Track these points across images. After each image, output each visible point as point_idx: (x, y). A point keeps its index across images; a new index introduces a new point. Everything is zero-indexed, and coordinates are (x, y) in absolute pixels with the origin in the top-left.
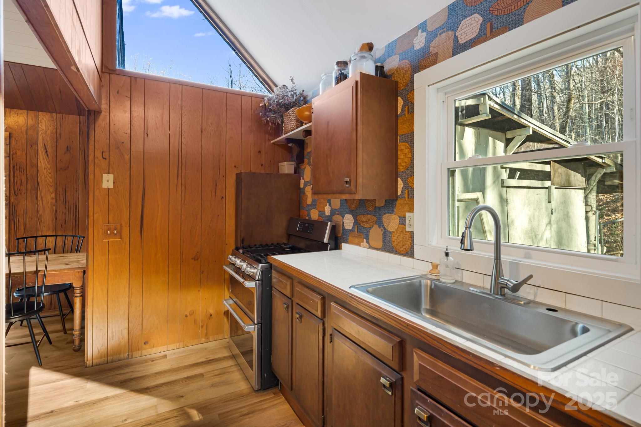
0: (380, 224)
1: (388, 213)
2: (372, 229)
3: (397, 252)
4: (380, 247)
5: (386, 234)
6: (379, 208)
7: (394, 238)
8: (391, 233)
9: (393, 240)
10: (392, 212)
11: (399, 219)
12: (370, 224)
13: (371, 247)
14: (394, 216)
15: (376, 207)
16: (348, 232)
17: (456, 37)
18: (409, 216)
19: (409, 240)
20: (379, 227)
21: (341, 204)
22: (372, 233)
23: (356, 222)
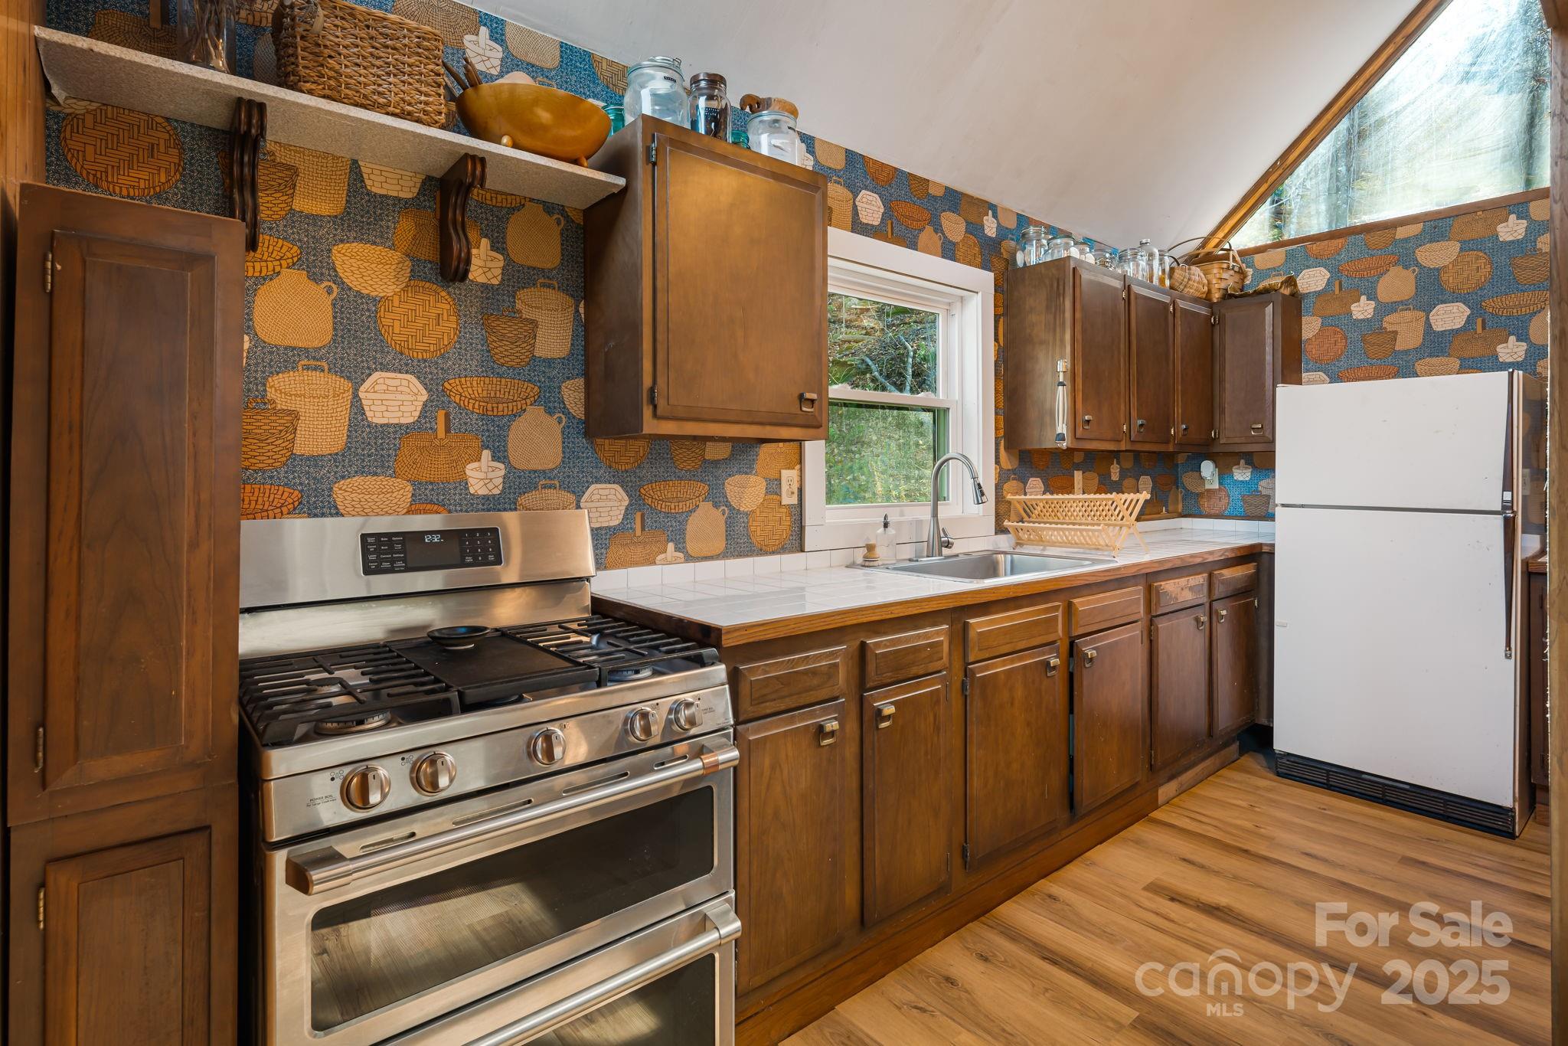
0: (718, 498)
1: (739, 472)
2: (693, 514)
3: (762, 552)
4: (718, 552)
5: (734, 517)
6: (716, 463)
7: (755, 524)
8: (747, 514)
9: (753, 529)
10: (749, 470)
11: (765, 483)
12: (688, 503)
13: (689, 558)
14: (753, 478)
15: (705, 461)
16: (602, 538)
17: (855, 207)
18: (789, 476)
19: (787, 522)
20: (716, 506)
21: (569, 455)
22: (693, 524)
23: (637, 502)
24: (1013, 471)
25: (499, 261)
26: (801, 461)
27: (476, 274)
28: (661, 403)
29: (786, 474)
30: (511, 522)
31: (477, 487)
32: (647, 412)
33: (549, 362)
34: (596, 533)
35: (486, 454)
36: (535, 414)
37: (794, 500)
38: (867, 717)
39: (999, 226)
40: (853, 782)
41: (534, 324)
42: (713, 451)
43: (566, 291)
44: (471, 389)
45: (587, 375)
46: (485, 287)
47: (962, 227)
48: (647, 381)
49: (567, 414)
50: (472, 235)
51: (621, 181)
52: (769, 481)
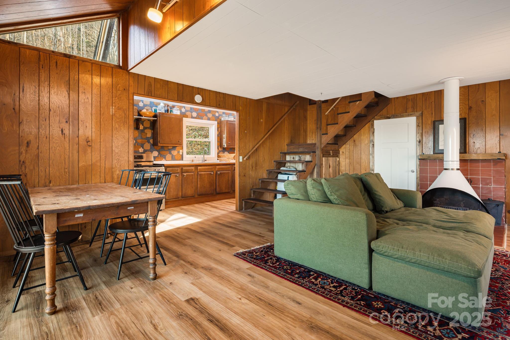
0: (170, 153)
1: (173, 150)
3: (177, 160)
4: (170, 160)
5: (172, 156)
6: (170, 149)
7: (176, 157)
8: (175, 155)
10: (175, 150)
12: (166, 154)
13: (166, 160)
14: (175, 151)
16: (155, 158)
17: (192, 115)
18: (181, 151)
19: (181, 157)
20: (170, 154)
21: (151, 148)
22: (167, 156)
23: (159, 153)
24: (222, 151)
25: (143, 127)
26: (183, 149)
27: (140, 128)
28: (160, 142)
29: (180, 151)
30: (144, 155)
31: (140, 151)
32: (159, 143)
33: (149, 137)
34: (154, 157)
35: (141, 148)
36: (147, 143)
37: (182, 154)
38: (183, 176)
39: (219, 114)
40: (181, 182)
41: (147, 133)
42: (169, 148)
43: (150, 129)
44: (140, 141)
45: (153, 139)
46: (141, 130)
47: (211, 115)
48: (159, 140)
49: (150, 143)
50: (140, 124)
51: (156, 119)
52: (178, 151)
